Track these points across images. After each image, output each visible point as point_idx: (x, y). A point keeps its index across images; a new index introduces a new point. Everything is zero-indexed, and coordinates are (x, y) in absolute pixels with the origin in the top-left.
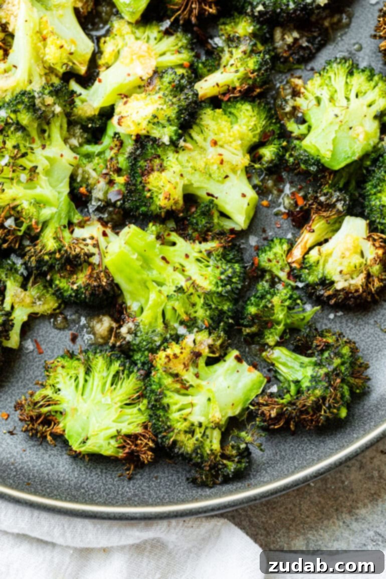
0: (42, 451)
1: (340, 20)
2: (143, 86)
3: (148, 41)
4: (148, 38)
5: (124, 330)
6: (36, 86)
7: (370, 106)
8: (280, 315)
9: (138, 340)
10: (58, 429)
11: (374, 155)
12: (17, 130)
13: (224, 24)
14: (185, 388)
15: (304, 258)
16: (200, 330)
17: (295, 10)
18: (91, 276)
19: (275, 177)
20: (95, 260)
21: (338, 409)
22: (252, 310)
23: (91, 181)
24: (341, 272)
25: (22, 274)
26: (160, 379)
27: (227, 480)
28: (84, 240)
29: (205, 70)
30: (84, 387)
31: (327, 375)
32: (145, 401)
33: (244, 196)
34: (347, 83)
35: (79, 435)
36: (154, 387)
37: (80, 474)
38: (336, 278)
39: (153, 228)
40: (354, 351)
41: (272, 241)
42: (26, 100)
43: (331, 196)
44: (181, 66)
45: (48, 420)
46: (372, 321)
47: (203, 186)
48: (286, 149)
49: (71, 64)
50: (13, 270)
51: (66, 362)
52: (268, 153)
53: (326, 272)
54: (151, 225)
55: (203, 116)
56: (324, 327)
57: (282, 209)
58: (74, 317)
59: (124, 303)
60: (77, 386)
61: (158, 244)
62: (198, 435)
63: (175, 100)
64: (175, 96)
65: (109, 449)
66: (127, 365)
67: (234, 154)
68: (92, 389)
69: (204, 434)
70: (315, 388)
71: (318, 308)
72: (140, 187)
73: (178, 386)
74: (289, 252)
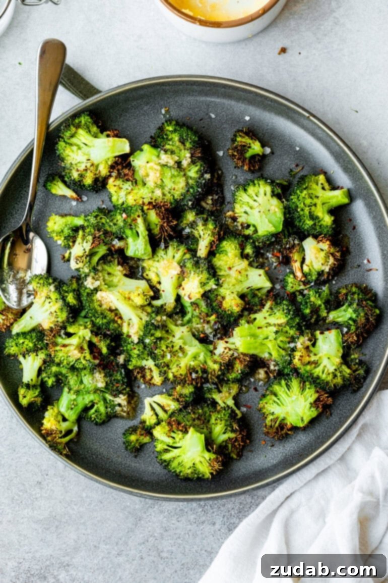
0: (290, 440)
1: (218, 174)
2: (182, 276)
3: (163, 259)
4: (161, 256)
5: (272, 367)
6: (145, 318)
7: (265, 194)
8: (319, 302)
9: (281, 366)
10: (289, 426)
11: (287, 211)
12: (160, 341)
13: (182, 222)
14: (316, 364)
15: (303, 273)
16: (298, 338)
17: (202, 190)
18: (241, 362)
19: (260, 256)
20: (236, 355)
21: (375, 312)
22: (307, 311)
23: (201, 329)
24: (322, 264)
25: (215, 388)
26: (305, 370)
27: (365, 378)
28: (224, 352)
29: (195, 246)
30: (281, 402)
31: (358, 305)
32: (307, 383)
33: (260, 275)
34: (248, 196)
35: (298, 420)
36: (306, 375)
37: (312, 432)
38: (323, 268)
39: (243, 322)
40: (357, 286)
41: (284, 279)
42: (151, 327)
43: (289, 242)
44: (185, 254)
45: (282, 426)
46: (349, 269)
47: (243, 288)
48: (254, 242)
49: (148, 297)
50: (210, 390)
51: (265, 401)
52: (249, 250)
53: (317, 270)
54: (241, 321)
55: (215, 264)
56: (336, 289)
57: (275, 264)
58: (248, 382)
59: (261, 358)
60: (278, 404)
61: (251, 325)
62: (339, 374)
63: (201, 269)
64: (199, 268)
65: (314, 413)
66: (287, 378)
67: (239, 265)
68: (284, 400)
69: (341, 372)
70: (359, 314)
71: (327, 285)
72: (223, 313)
73: (313, 366)
74: (295, 277)
